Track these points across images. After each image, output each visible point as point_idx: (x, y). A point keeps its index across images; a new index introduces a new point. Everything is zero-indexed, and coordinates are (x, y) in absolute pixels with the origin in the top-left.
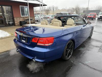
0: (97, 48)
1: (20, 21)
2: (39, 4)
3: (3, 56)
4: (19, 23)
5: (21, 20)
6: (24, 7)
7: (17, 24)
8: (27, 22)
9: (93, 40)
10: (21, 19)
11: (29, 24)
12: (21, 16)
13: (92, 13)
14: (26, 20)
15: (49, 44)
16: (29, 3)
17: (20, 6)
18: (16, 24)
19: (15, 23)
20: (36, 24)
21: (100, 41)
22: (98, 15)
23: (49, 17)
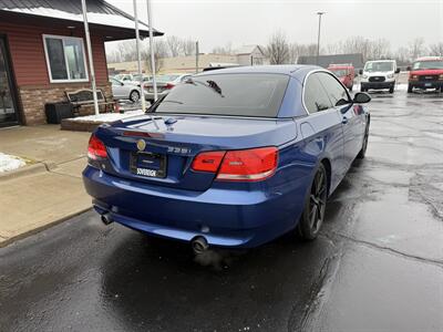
0: (398, 190)
1: (47, 100)
2: (134, 30)
3: (32, 252)
4: (41, 114)
5: (53, 97)
6: (61, 41)
7: (32, 118)
8: (79, 106)
9: (373, 162)
10: (50, 92)
11: (94, 114)
12: (52, 81)
13: (340, 66)
14: (75, 97)
15: (266, 174)
16: (89, 24)
17: (45, 36)
18: (30, 118)
19: (25, 110)
20: (122, 112)
21: (399, 165)
22: (361, 73)
23: (171, 83)
